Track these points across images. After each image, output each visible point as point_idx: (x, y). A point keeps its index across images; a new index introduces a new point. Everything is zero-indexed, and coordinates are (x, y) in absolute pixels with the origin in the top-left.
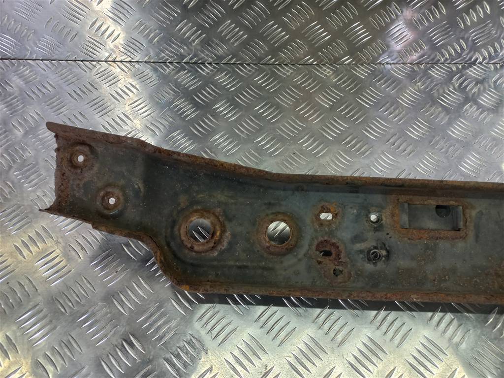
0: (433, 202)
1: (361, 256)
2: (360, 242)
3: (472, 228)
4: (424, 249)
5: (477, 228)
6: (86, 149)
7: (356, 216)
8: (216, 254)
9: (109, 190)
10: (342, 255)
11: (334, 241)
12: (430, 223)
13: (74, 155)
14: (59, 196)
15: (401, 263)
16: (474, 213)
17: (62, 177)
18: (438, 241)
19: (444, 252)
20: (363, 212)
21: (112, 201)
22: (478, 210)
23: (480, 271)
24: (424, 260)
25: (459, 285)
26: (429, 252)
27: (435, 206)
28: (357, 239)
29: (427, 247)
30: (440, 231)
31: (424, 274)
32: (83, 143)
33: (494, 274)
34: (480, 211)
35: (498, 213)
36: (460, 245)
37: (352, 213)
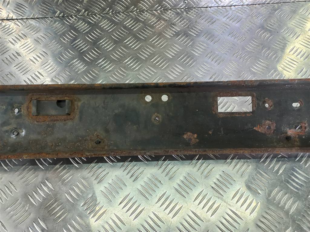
0: (54, 98)
2: (6, 126)
3: (78, 113)
4: (46, 128)
5: (81, 112)
7: (5, 110)
12: (53, 111)
15: (32, 137)
16: (80, 104)
18: (55, 122)
19: (59, 129)
20: (10, 107)
22: (82, 102)
23: (81, 139)
24: (46, 134)
25: (67, 148)
26: (49, 129)
27: (56, 101)
29: (48, 126)
30: (57, 116)
31: (46, 143)
33: (89, 140)
34: (84, 102)
35: (95, 103)
36: (70, 123)
37: (2, 108)
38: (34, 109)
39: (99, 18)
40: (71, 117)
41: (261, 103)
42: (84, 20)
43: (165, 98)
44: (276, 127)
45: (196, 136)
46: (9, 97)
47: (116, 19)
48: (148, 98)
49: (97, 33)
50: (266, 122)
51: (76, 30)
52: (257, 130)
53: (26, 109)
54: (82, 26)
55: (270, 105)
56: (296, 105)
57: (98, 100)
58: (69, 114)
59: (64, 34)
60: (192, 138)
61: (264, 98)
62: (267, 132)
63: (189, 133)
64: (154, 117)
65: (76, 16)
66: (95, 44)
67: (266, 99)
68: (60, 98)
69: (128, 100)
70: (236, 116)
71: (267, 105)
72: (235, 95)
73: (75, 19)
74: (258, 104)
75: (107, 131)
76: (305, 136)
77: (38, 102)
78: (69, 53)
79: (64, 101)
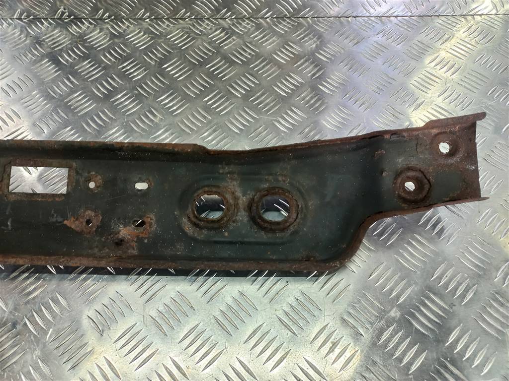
41: (82, 180)
44: (102, 221)
50: (87, 213)
52: (68, 225)
55: (98, 185)
56: (141, 186)
61: (89, 172)
62: (84, 229)
67: (91, 173)
70: (38, 199)
71: (92, 185)
72: (40, 164)
74: (78, 182)
76: (148, 238)
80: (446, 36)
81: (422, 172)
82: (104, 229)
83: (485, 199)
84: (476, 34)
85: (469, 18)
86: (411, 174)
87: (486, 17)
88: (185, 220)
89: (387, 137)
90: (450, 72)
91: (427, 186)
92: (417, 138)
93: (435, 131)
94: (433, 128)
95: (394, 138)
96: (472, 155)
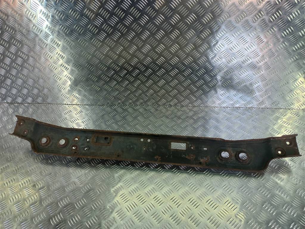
0: (104, 137)
1: (83, 149)
6: (23, 121)
8: (47, 147)
9: (25, 130)
10: (78, 149)
11: (77, 145)
12: (102, 141)
13: (20, 123)
14: (14, 132)
16: (113, 140)
17: (16, 127)
20: (86, 138)
21: (25, 133)
28: (82, 145)
32: (23, 120)
36: (108, 147)
38: (95, 140)
39: (128, 107)
40: (109, 144)
42: (121, 107)
43: (149, 141)
45: (160, 157)
46: (87, 134)
47: (136, 108)
48: (142, 140)
49: (126, 113)
51: (117, 111)
53: (92, 139)
54: (120, 110)
57: (122, 139)
58: (108, 143)
59: (111, 112)
60: (158, 158)
63: (157, 156)
64: (143, 148)
65: (117, 105)
66: (124, 118)
68: (106, 136)
69: (133, 140)
73: (117, 107)
75: (123, 152)
77: (98, 137)
78: (112, 121)
79: (108, 138)
80: (284, 115)
81: (283, 149)
82: (196, 159)
83: (301, 156)
84: (294, 114)
85: (291, 110)
86: (279, 149)
87: (296, 110)
88: (218, 158)
89: (272, 139)
90: (287, 125)
91: (284, 152)
92: (280, 140)
93: (284, 138)
94: (284, 137)
95: (274, 140)
96: (296, 145)
